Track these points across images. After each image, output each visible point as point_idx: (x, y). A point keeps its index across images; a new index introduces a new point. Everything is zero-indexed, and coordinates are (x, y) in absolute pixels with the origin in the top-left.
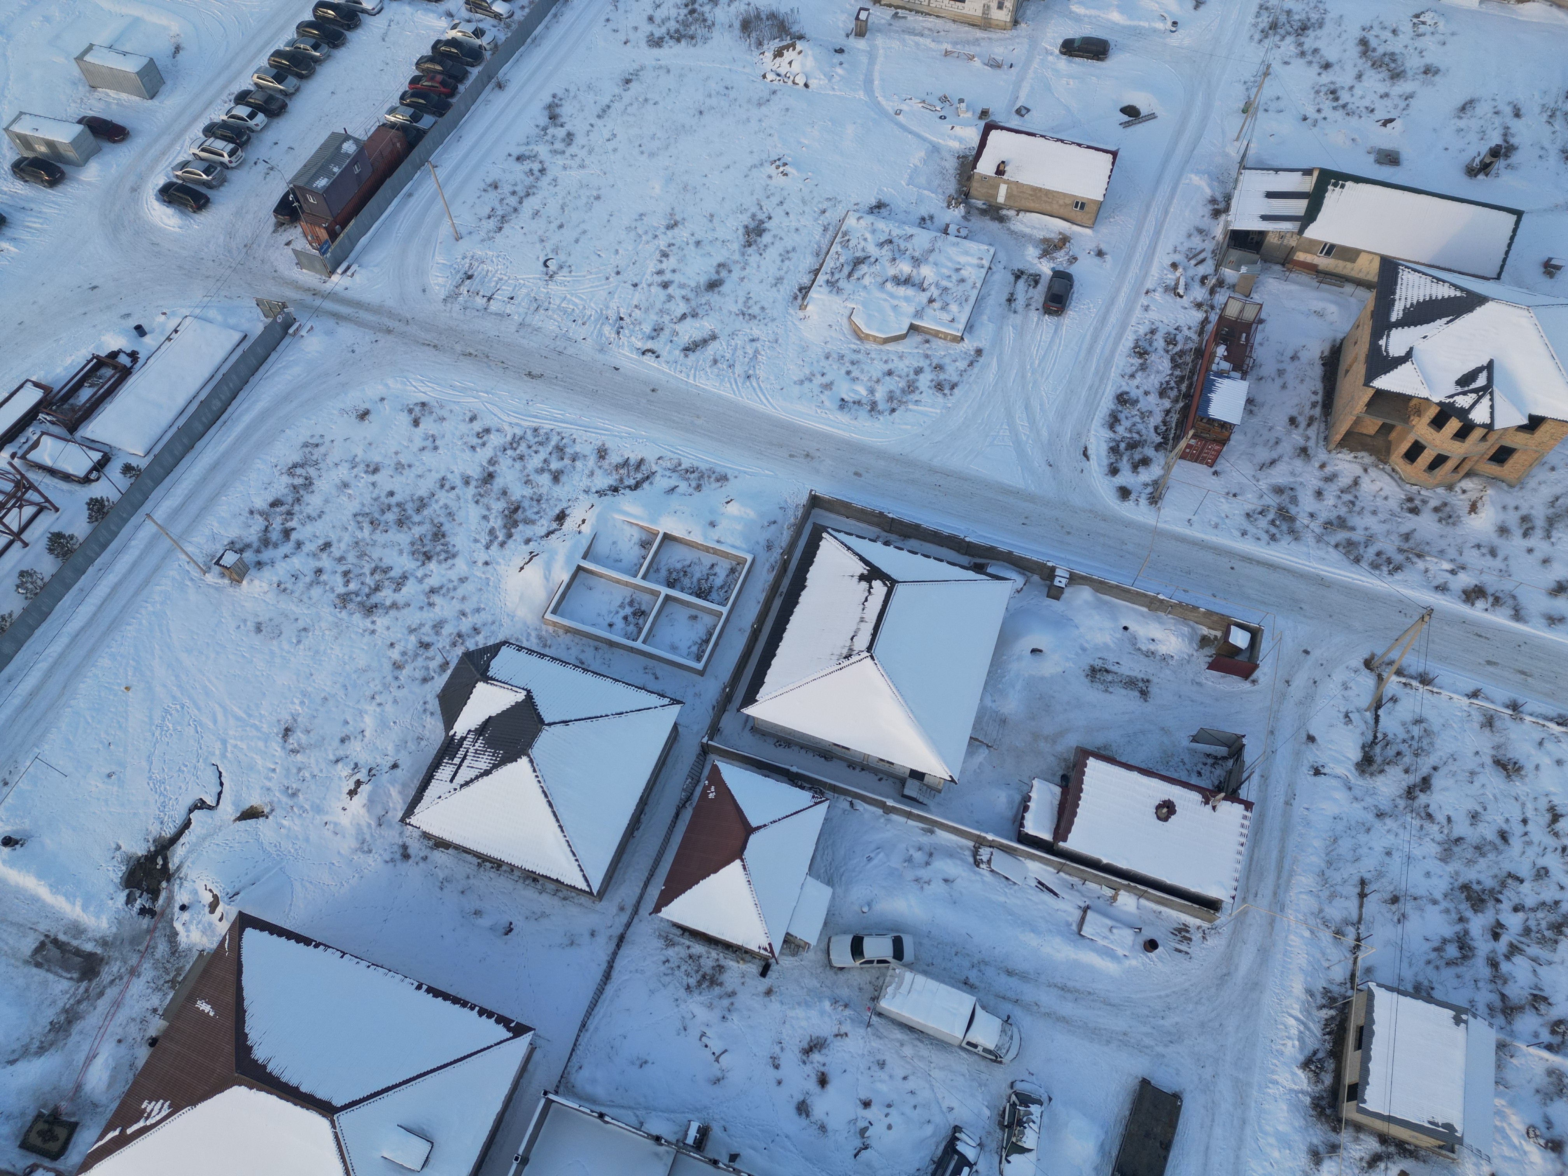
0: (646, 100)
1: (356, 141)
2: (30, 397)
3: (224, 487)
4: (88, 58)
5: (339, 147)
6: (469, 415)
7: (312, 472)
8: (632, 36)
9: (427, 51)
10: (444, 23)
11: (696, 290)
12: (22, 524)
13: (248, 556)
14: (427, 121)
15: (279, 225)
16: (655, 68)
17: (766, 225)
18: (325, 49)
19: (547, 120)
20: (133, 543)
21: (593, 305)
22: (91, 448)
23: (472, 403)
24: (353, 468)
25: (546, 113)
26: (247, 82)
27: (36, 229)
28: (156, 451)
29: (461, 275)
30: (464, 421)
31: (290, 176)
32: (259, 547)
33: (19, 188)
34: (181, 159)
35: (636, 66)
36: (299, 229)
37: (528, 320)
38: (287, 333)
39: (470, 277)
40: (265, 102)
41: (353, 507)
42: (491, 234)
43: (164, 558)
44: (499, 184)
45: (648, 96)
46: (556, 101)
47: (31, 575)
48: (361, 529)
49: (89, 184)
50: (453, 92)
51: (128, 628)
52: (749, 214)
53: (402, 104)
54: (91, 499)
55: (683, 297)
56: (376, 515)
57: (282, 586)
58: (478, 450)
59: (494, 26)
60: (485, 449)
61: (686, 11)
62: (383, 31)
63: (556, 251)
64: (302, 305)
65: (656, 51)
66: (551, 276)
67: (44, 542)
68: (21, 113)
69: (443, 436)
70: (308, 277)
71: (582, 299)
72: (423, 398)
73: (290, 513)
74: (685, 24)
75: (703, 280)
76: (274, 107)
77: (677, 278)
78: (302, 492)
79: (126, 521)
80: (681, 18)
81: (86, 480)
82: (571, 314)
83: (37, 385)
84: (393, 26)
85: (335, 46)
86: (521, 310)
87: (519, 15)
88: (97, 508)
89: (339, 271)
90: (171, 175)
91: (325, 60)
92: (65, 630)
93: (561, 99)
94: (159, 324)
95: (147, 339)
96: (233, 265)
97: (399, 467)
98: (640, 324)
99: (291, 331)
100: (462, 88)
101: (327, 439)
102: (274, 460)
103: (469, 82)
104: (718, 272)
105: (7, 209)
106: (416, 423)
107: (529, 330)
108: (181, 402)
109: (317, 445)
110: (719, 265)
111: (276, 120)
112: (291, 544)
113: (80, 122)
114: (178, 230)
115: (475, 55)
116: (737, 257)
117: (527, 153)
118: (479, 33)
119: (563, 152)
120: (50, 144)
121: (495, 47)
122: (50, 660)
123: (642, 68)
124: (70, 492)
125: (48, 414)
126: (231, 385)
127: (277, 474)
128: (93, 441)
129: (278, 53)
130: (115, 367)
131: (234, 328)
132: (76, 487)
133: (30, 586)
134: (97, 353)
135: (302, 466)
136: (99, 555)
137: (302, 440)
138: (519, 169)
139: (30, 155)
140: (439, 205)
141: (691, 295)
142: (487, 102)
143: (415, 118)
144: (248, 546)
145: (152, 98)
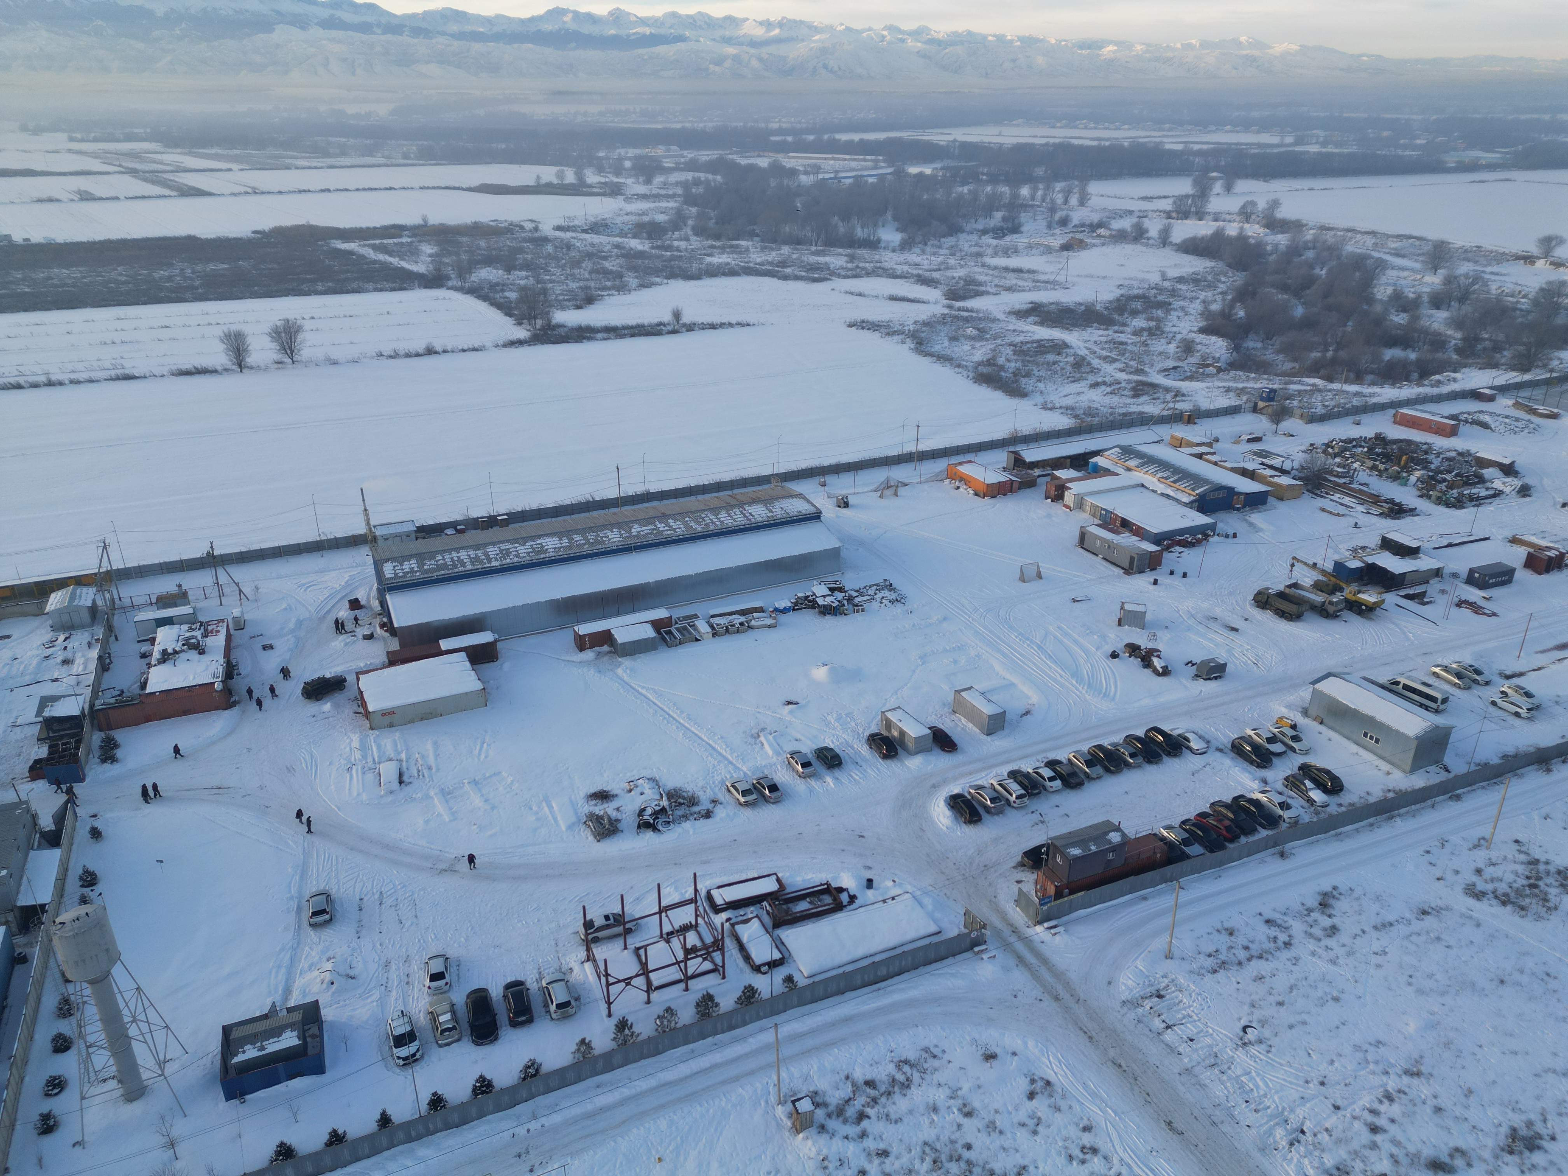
0: (1438, 939)
1: (1124, 835)
2: (768, 886)
3: (843, 1040)
4: (963, 694)
5: (1107, 833)
6: (1085, 1122)
7: (916, 1077)
8: (1449, 876)
9: (1228, 798)
10: (1255, 785)
11: (1414, 1159)
12: (697, 972)
13: (820, 1113)
14: (1195, 849)
15: (1021, 865)
16: (1462, 915)
17: (1544, 1143)
18: (1140, 760)
19: (1316, 904)
20: (751, 1040)
21: (1276, 1098)
22: (777, 947)
23: (1095, 1112)
24: (951, 1098)
25: (1319, 898)
26: (1062, 755)
27: (855, 780)
28: (817, 979)
29: (1153, 989)
30: (1077, 1125)
31: (1053, 834)
32: (832, 1112)
33: (864, 750)
34: (980, 783)
35: (1440, 903)
36: (1035, 876)
37: (1197, 1070)
38: (972, 949)
39: (1160, 996)
40: (1068, 775)
41: (928, 1134)
42: (1203, 971)
43: (761, 1069)
44: (1236, 933)
45: (1443, 936)
46: (1335, 893)
47: (672, 1014)
48: (923, 1160)
49: (908, 768)
50: (1233, 839)
51: (699, 1108)
52: (1524, 1117)
53: (1180, 826)
54: (750, 986)
55: (1392, 1156)
56: (943, 1158)
57: (826, 1163)
58: (1075, 1163)
59: (1302, 807)
60: (1082, 1167)
61: (1525, 882)
62: (1196, 768)
63: (1263, 1023)
64: (998, 933)
65: (1471, 902)
66: (1245, 1044)
67: (698, 996)
68: (899, 707)
69: (1049, 1126)
70: (1018, 916)
71: (1267, 1085)
72: (1052, 1078)
73: (875, 1100)
74: (1519, 893)
75: (1427, 1152)
76: (1073, 781)
77: (1393, 1129)
78: (896, 1089)
79: (759, 1018)
80: (1515, 885)
81: (757, 969)
82: (1247, 1093)
83: (778, 880)
84: (1208, 768)
85: (1149, 762)
86: (1195, 1056)
87: (1333, 809)
88: (749, 994)
89: (1046, 925)
90: (966, 790)
91: (1135, 767)
92: (659, 1074)
93: (1340, 894)
94: (886, 885)
95: (870, 892)
96: (967, 875)
97: (991, 1127)
98: (1323, 1150)
99: (976, 949)
100: (1243, 840)
101: (946, 1057)
102: (893, 1045)
103: (1252, 839)
104: (1451, 1156)
105: (847, 758)
106: (1031, 1096)
107: (1193, 1081)
108: (860, 952)
109: (935, 1057)
110: (1457, 1150)
111: (1068, 791)
112: (857, 1130)
113: (930, 728)
114: (945, 828)
115: (1272, 821)
116: (1486, 1154)
117: (1279, 922)
118: (1284, 806)
119: (1320, 940)
120: (902, 733)
121: (1295, 823)
122: (633, 1091)
123: (1448, 909)
124: (741, 970)
125: (770, 905)
126: (904, 963)
127: (888, 1058)
128: (783, 943)
129: (1100, 747)
130: (835, 899)
131: (935, 921)
132: (747, 969)
133: (666, 1023)
134: (830, 882)
135: (912, 1066)
136: (723, 1032)
137: (926, 1043)
138: (1263, 932)
139: (885, 733)
140: (1167, 920)
141: (1404, 1160)
142: (1262, 861)
143: (1186, 842)
144: (825, 1105)
145: (988, 735)
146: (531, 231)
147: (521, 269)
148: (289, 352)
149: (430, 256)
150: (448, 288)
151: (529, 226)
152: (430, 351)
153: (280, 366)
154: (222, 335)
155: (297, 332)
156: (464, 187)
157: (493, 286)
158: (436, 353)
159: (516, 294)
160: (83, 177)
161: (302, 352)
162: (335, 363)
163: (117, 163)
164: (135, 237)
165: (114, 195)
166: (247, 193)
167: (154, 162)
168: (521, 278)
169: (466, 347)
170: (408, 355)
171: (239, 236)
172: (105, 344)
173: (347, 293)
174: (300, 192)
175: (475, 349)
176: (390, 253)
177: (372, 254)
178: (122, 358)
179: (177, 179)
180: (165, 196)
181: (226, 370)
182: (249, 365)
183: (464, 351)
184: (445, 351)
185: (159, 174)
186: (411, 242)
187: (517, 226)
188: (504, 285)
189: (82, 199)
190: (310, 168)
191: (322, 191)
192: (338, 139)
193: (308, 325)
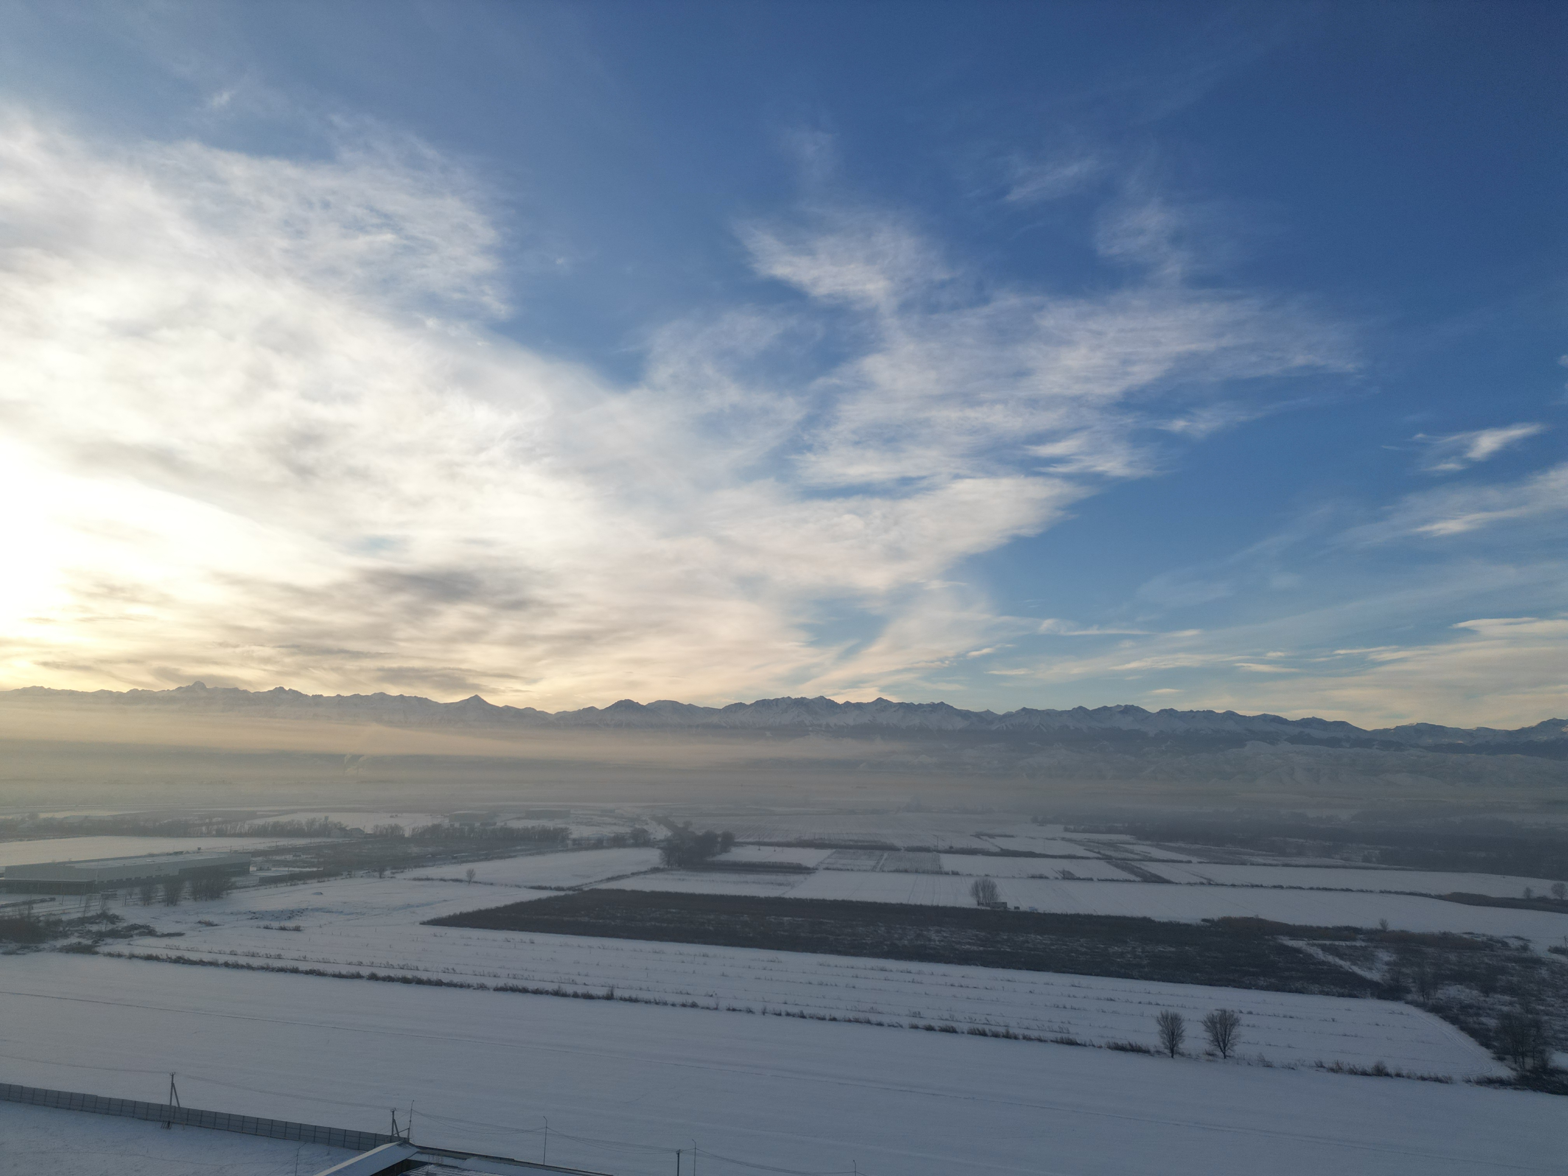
146: (1517, 949)
147: (1504, 992)
148: (1222, 1045)
149: (1387, 964)
150: (1407, 1003)
151: (1514, 943)
152: (1380, 1072)
153: (1211, 1058)
154: (1160, 1016)
155: (1233, 1025)
156: (1433, 894)
157: (1465, 1008)
158: (1387, 1075)
159: (1496, 1021)
160: (1069, 860)
161: (1235, 1048)
162: (1269, 1065)
163: (1097, 850)
164: (1099, 914)
165: (1089, 877)
166: (1202, 884)
167: (1127, 851)
168: (1502, 1002)
169: (1426, 1075)
170: (1353, 1072)
171: (1189, 922)
172: (1058, 1007)
173: (1290, 991)
174: (1253, 886)
175: (1437, 1080)
176: (1341, 956)
177: (1320, 955)
178: (1069, 1023)
179: (1143, 867)
180: (1130, 881)
181: (1158, 1052)
182: (1181, 1051)
183: (1423, 1079)
184: (1399, 1075)
185: (1129, 862)
186: (1366, 946)
187: (1498, 942)
188: (1479, 1008)
189: (1064, 878)
190: (1265, 865)
191: (1275, 887)
192: (1297, 840)
193: (1245, 1019)
